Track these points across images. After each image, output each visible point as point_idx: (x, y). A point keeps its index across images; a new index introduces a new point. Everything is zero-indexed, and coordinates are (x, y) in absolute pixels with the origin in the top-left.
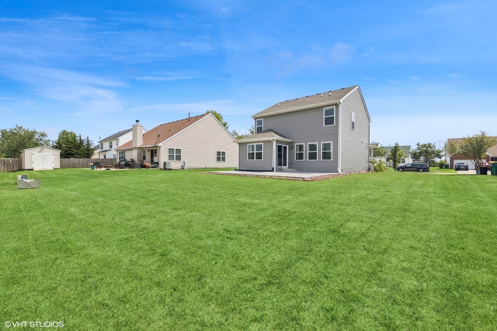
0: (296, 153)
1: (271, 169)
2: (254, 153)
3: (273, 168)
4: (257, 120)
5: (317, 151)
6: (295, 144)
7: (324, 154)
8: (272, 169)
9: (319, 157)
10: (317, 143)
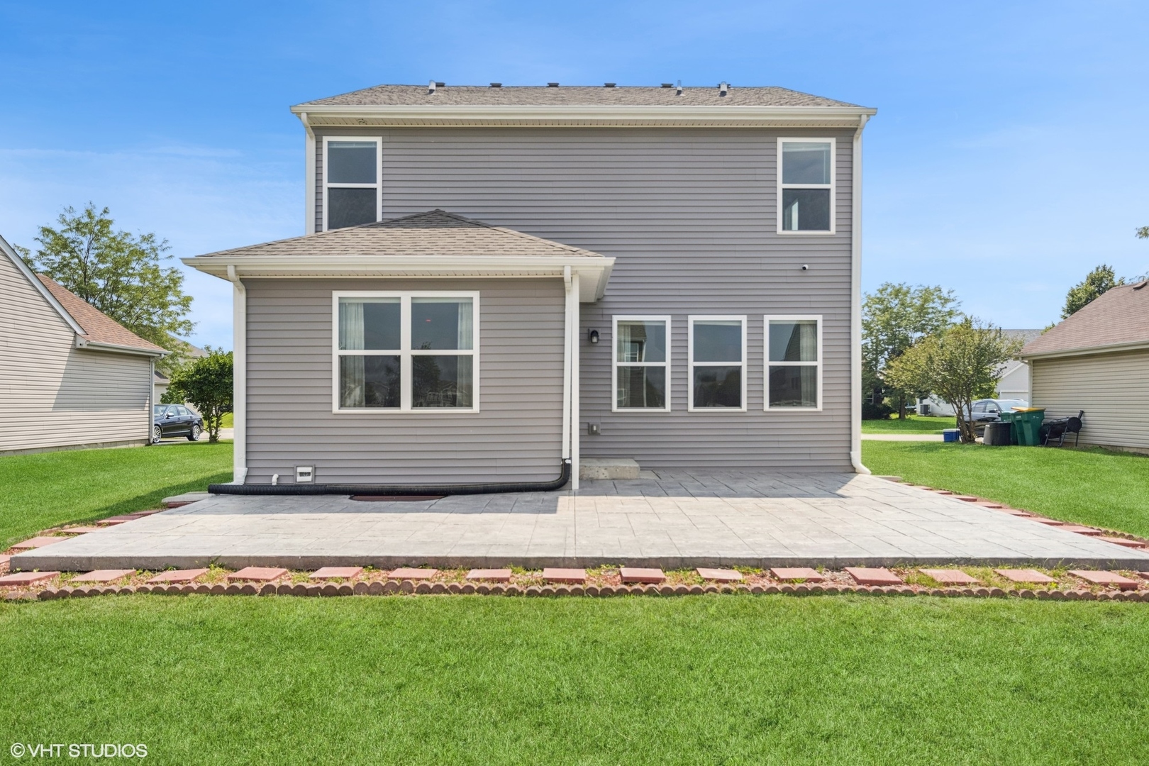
0: (619, 368)
1: (552, 476)
2: (398, 358)
3: (566, 469)
4: (326, 139)
5: (744, 364)
6: (616, 319)
7: (777, 376)
8: (559, 471)
9: (755, 394)
10: (744, 319)
